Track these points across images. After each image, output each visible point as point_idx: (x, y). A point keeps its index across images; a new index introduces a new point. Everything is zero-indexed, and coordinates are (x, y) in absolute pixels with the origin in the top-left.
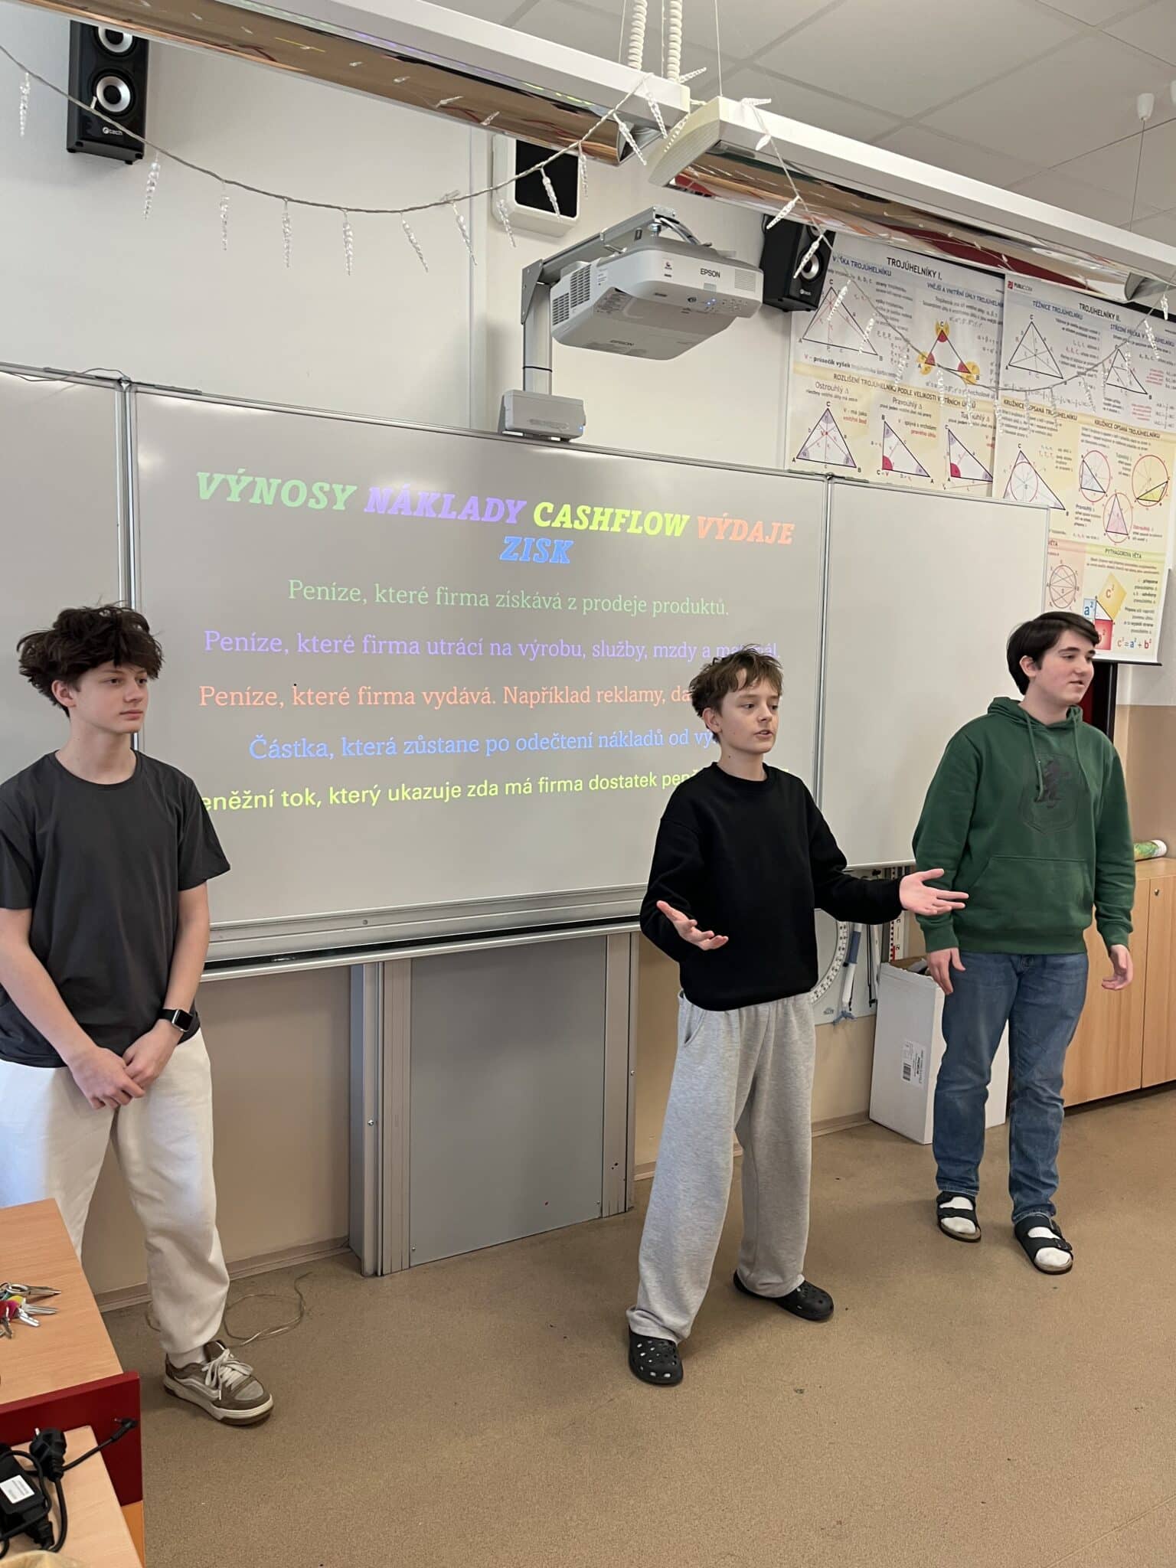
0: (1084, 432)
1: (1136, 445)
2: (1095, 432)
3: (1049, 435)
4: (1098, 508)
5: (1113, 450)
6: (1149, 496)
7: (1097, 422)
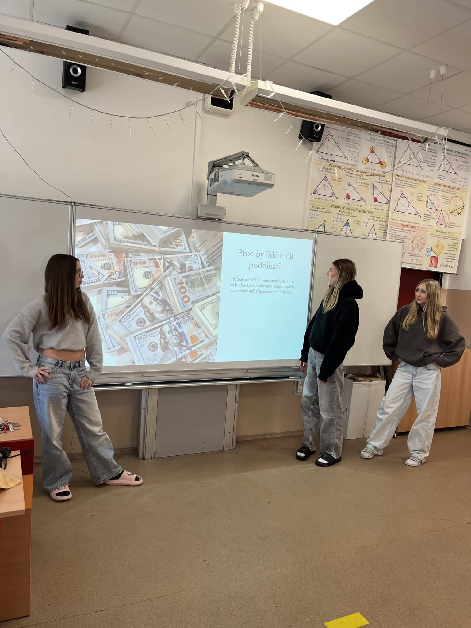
0: (429, 187)
1: (451, 192)
2: (433, 187)
3: (414, 188)
4: (434, 215)
5: (441, 194)
6: (456, 212)
7: (435, 184)
